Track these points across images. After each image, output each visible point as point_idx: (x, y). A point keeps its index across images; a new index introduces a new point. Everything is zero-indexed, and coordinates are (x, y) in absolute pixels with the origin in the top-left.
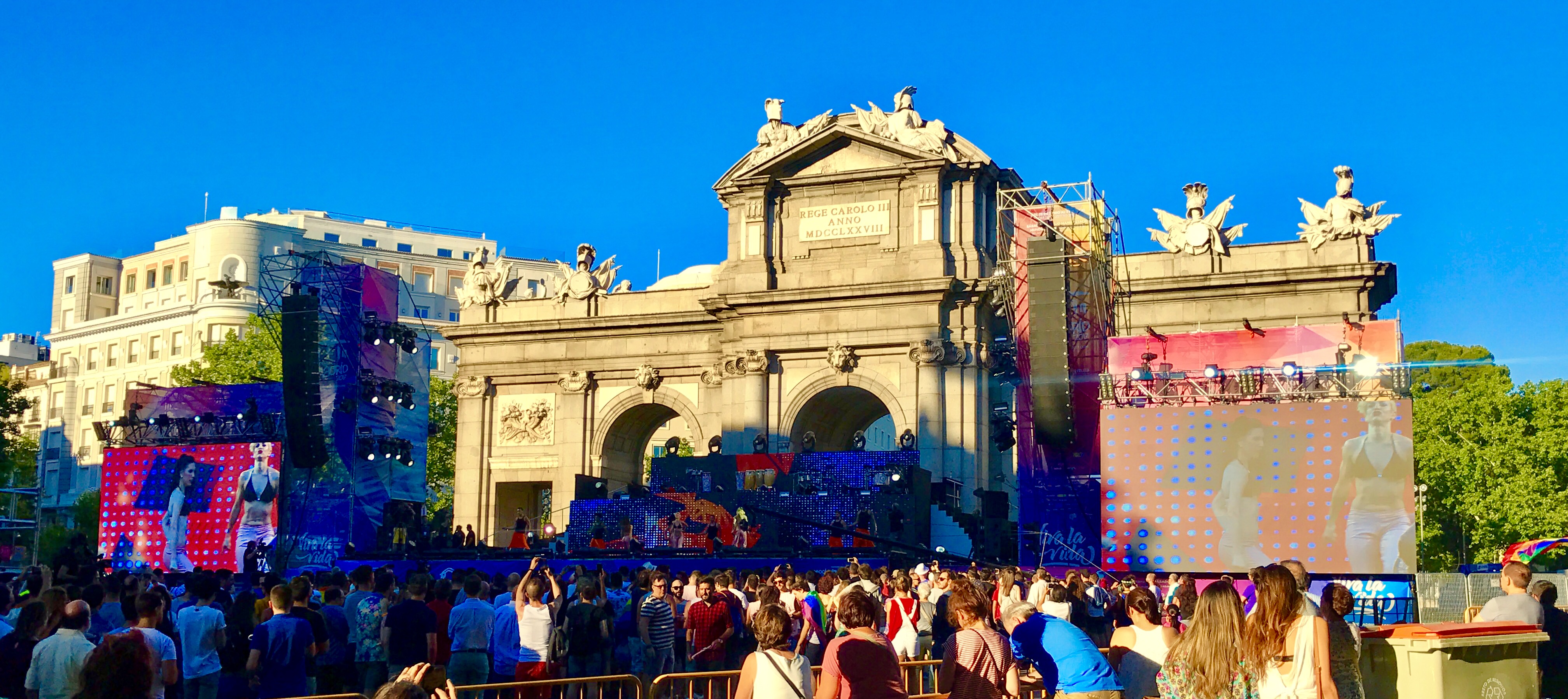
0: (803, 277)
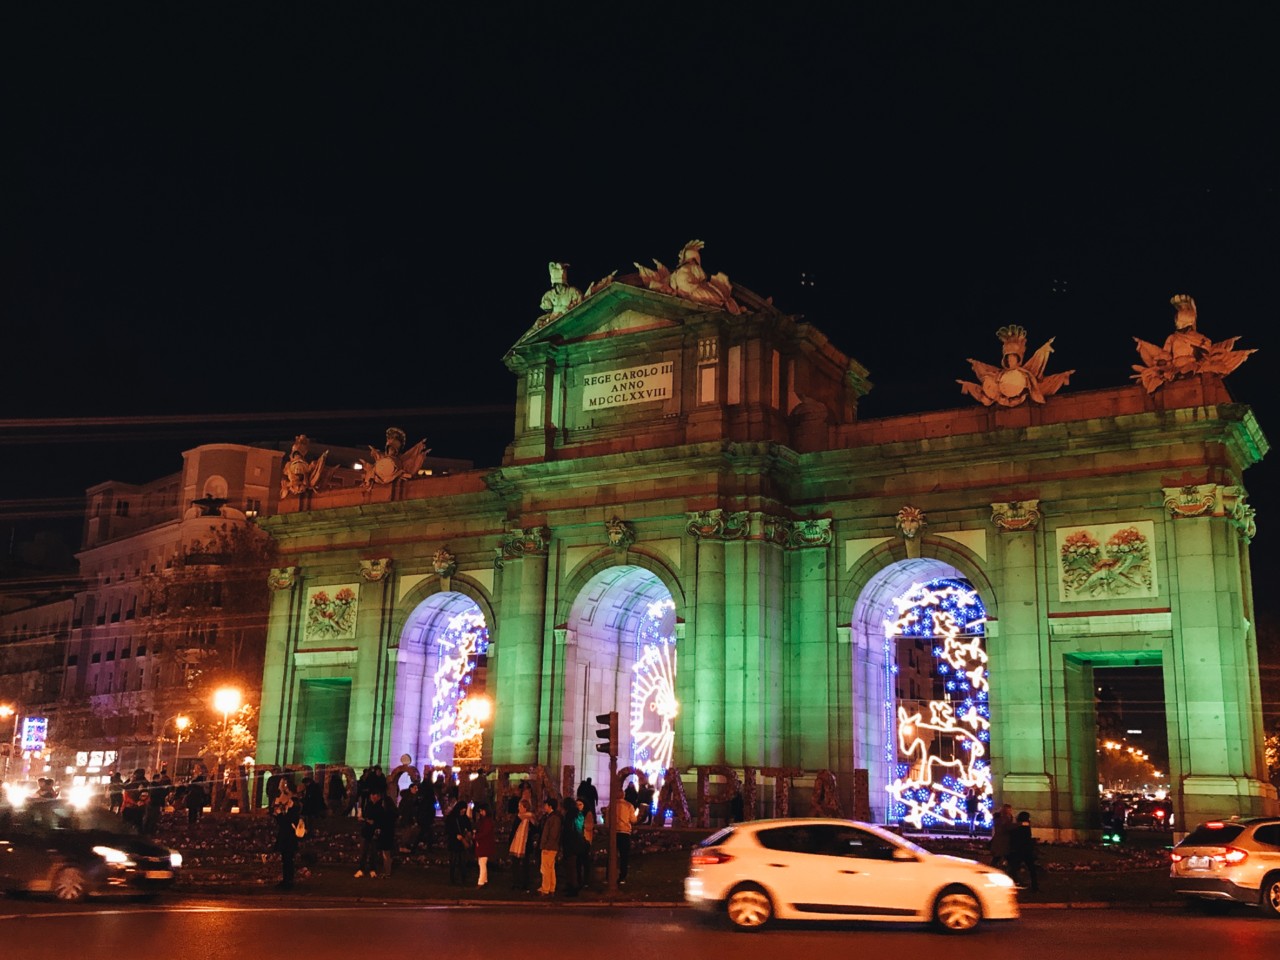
0: (584, 448)
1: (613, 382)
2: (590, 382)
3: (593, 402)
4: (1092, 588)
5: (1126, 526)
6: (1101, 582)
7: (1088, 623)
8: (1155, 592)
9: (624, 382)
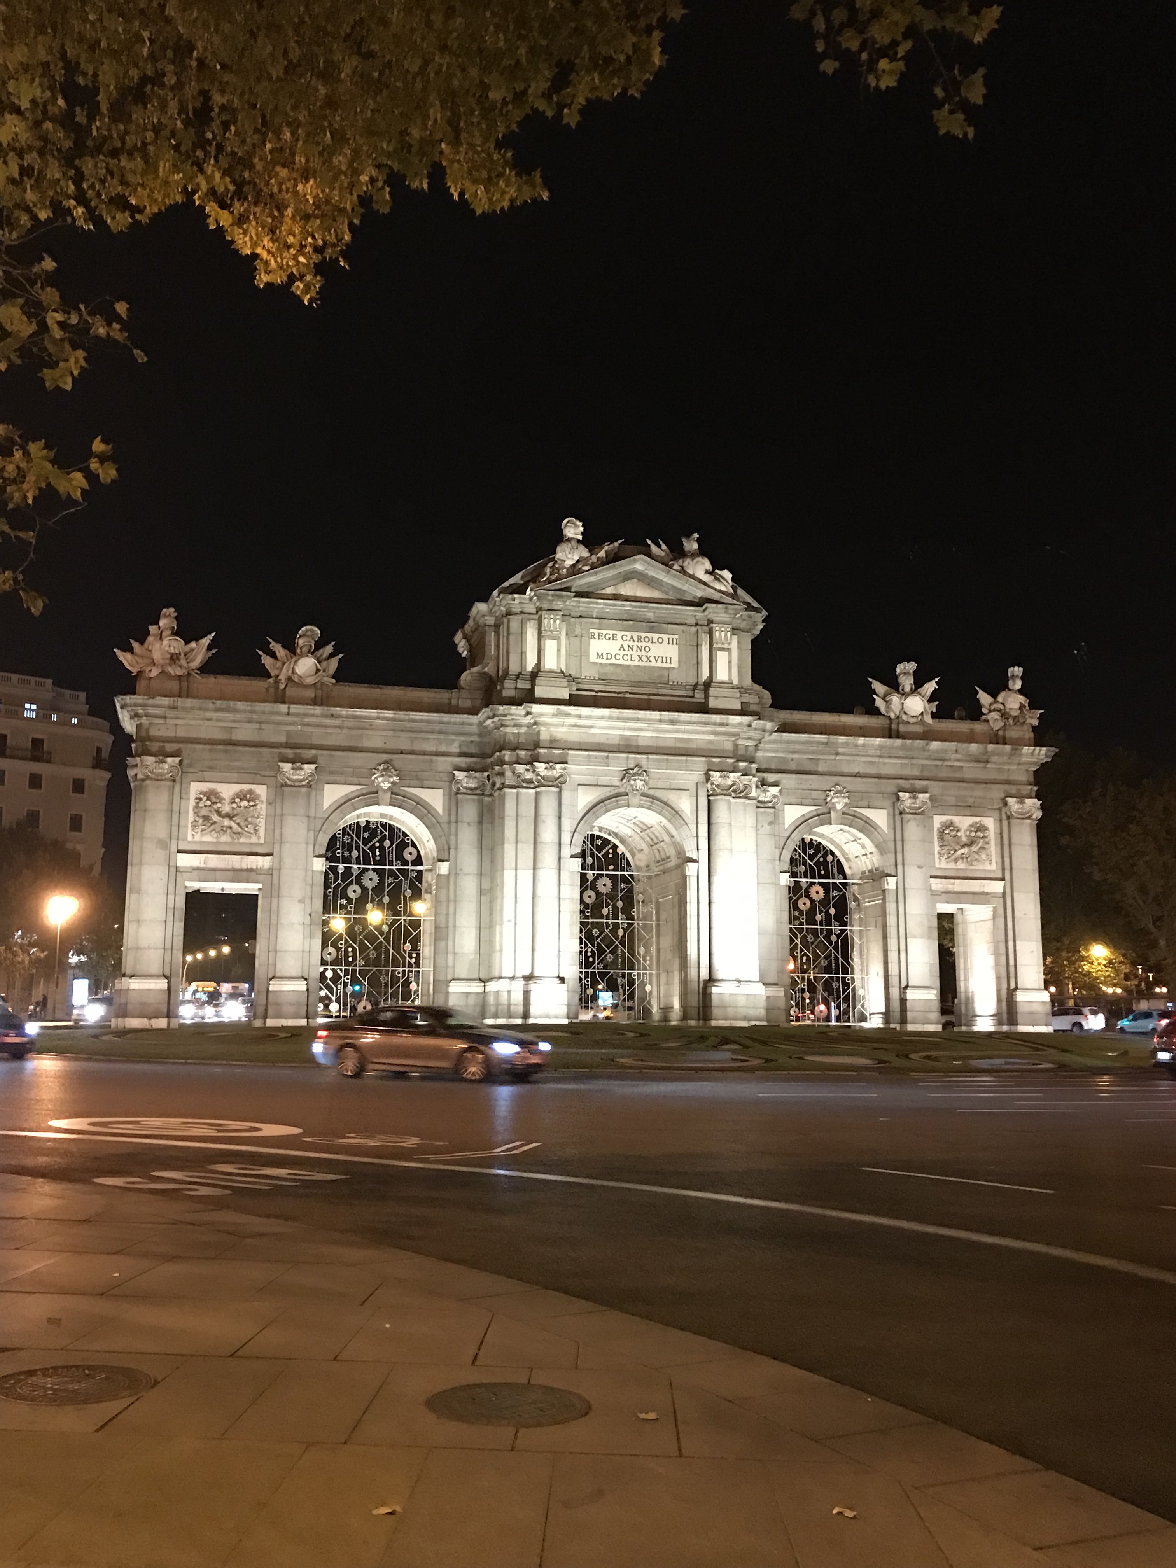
1: (620, 642)
2: (596, 636)
3: (600, 656)
4: (956, 860)
5: (977, 819)
6: (962, 857)
7: (953, 884)
8: (994, 867)
9: (631, 643)
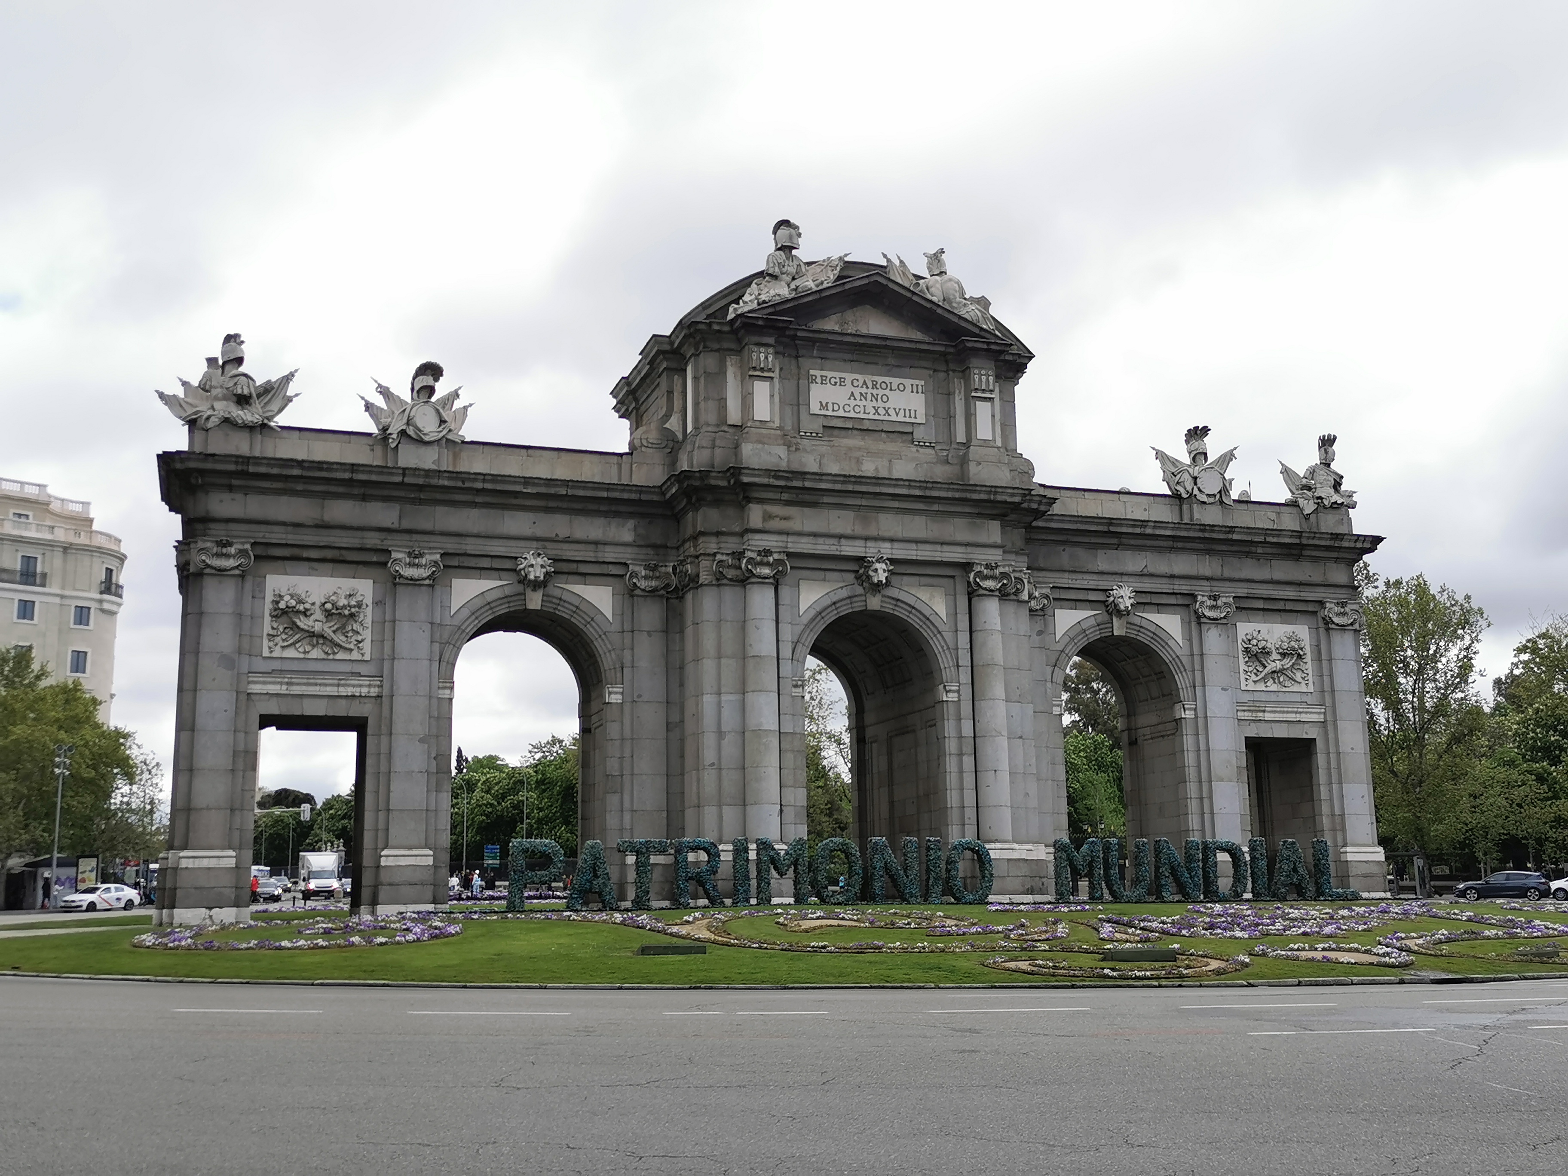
0: (825, 461)
1: (849, 388)
2: (819, 380)
3: (823, 406)
4: (1264, 679)
5: (1288, 628)
6: (1273, 676)
7: (1264, 711)
8: (1311, 688)
9: (864, 390)
